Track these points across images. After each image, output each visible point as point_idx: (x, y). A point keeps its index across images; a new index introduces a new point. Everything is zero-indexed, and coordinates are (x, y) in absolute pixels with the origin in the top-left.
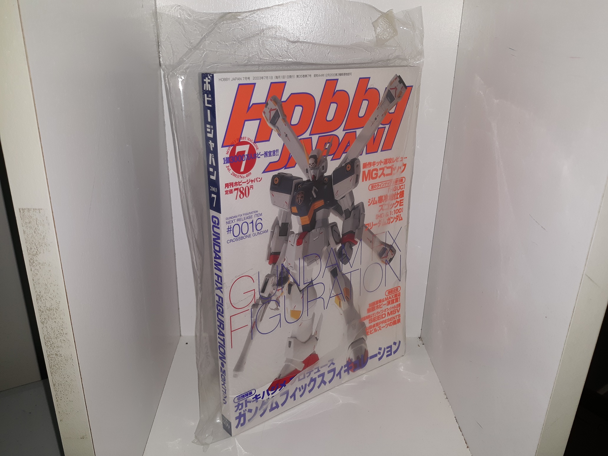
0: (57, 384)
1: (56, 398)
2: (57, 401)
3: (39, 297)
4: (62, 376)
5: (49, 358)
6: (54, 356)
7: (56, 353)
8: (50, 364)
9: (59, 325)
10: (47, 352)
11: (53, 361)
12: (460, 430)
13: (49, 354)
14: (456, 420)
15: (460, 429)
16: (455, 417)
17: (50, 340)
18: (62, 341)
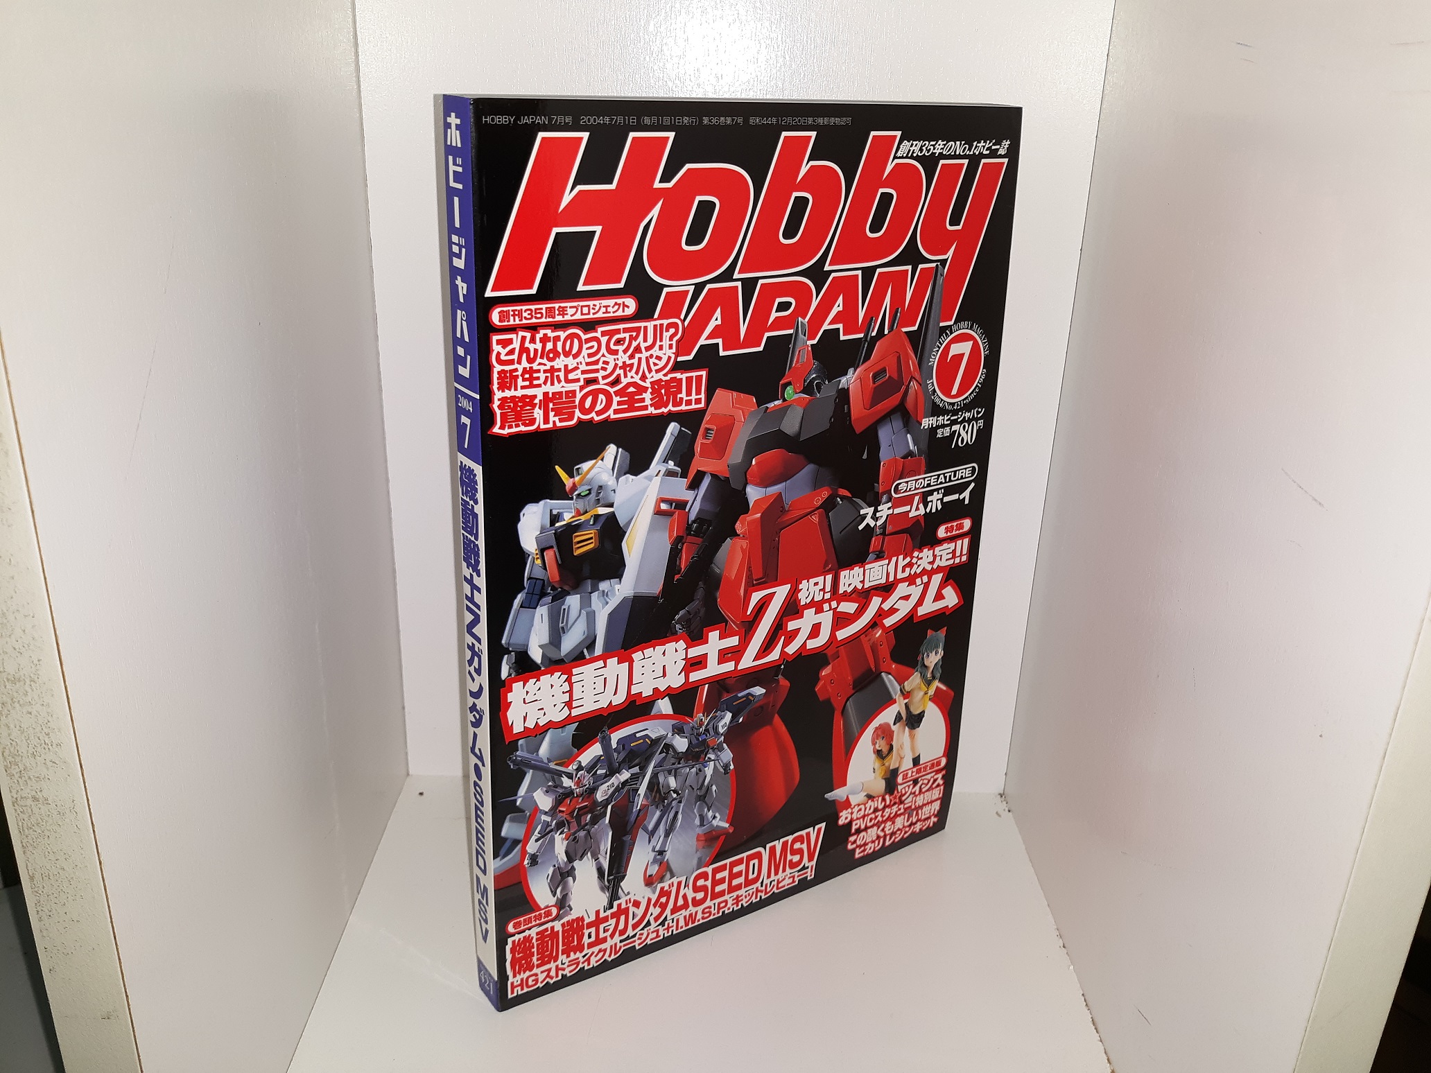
0: (37, 877)
1: (38, 911)
2: (40, 921)
4: (52, 857)
5: (17, 807)
6: (29, 802)
7: (34, 794)
8: (20, 824)
9: (40, 721)
10: (11, 792)
11: (25, 817)
12: (1096, 1029)
13: (15, 796)
14: (1085, 1000)
15: (1094, 1024)
16: (1083, 995)
17: (18, 759)
18: (50, 764)
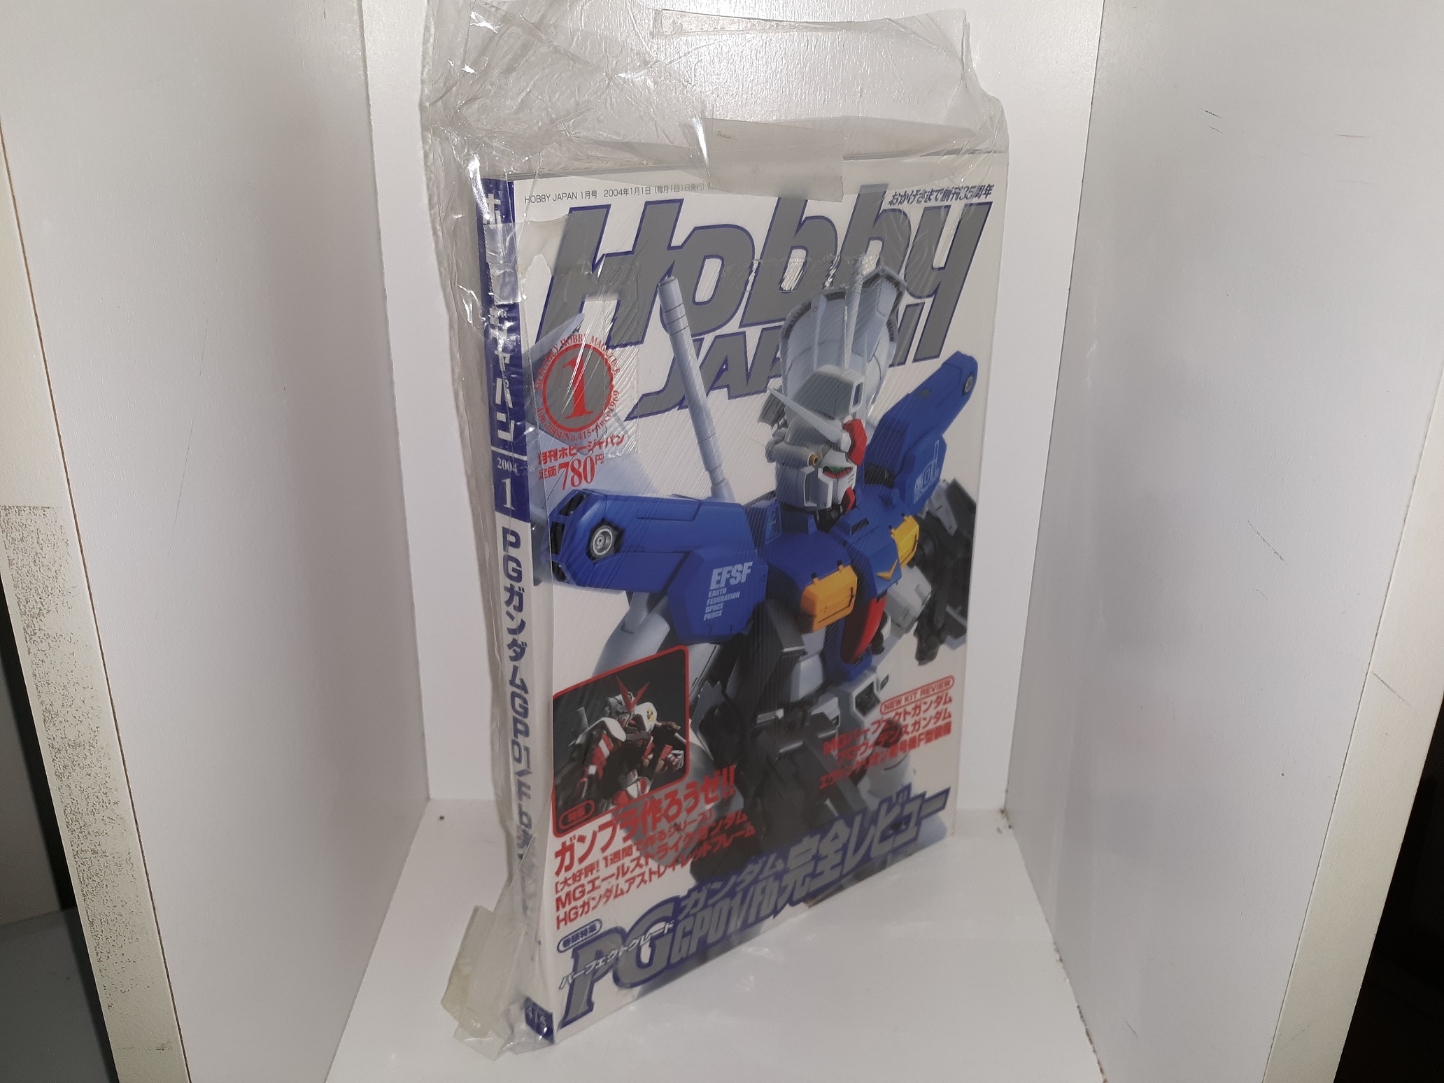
0: (97, 922)
1: (97, 953)
2: (100, 961)
3: (49, 716)
5: (78, 860)
7: (93, 847)
9: (99, 782)
10: (73, 846)
12: (1090, 1038)
13: (76, 849)
16: (1078, 1006)
17: (79, 816)
18: (108, 820)
